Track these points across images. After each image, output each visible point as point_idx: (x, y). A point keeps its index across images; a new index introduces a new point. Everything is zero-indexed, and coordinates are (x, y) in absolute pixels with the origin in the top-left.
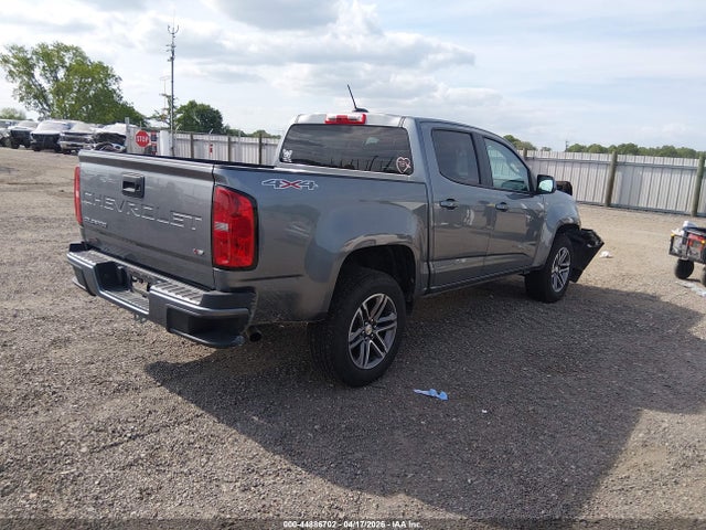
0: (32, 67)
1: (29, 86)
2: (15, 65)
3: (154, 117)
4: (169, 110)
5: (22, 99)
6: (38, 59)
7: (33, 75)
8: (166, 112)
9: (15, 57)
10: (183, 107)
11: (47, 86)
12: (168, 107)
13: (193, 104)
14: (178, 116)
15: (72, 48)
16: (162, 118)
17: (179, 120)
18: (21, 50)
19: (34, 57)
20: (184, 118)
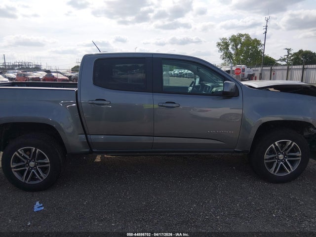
0: (228, 46)
1: (226, 53)
2: (222, 46)
3: (280, 60)
4: (288, 56)
5: (223, 59)
6: (231, 42)
7: (228, 49)
8: (286, 57)
9: (223, 43)
10: (295, 54)
11: (233, 52)
12: (287, 54)
13: (301, 51)
14: (292, 58)
15: (245, 35)
16: (284, 60)
17: (292, 60)
18: (225, 39)
19: (230, 41)
20: (295, 59)
